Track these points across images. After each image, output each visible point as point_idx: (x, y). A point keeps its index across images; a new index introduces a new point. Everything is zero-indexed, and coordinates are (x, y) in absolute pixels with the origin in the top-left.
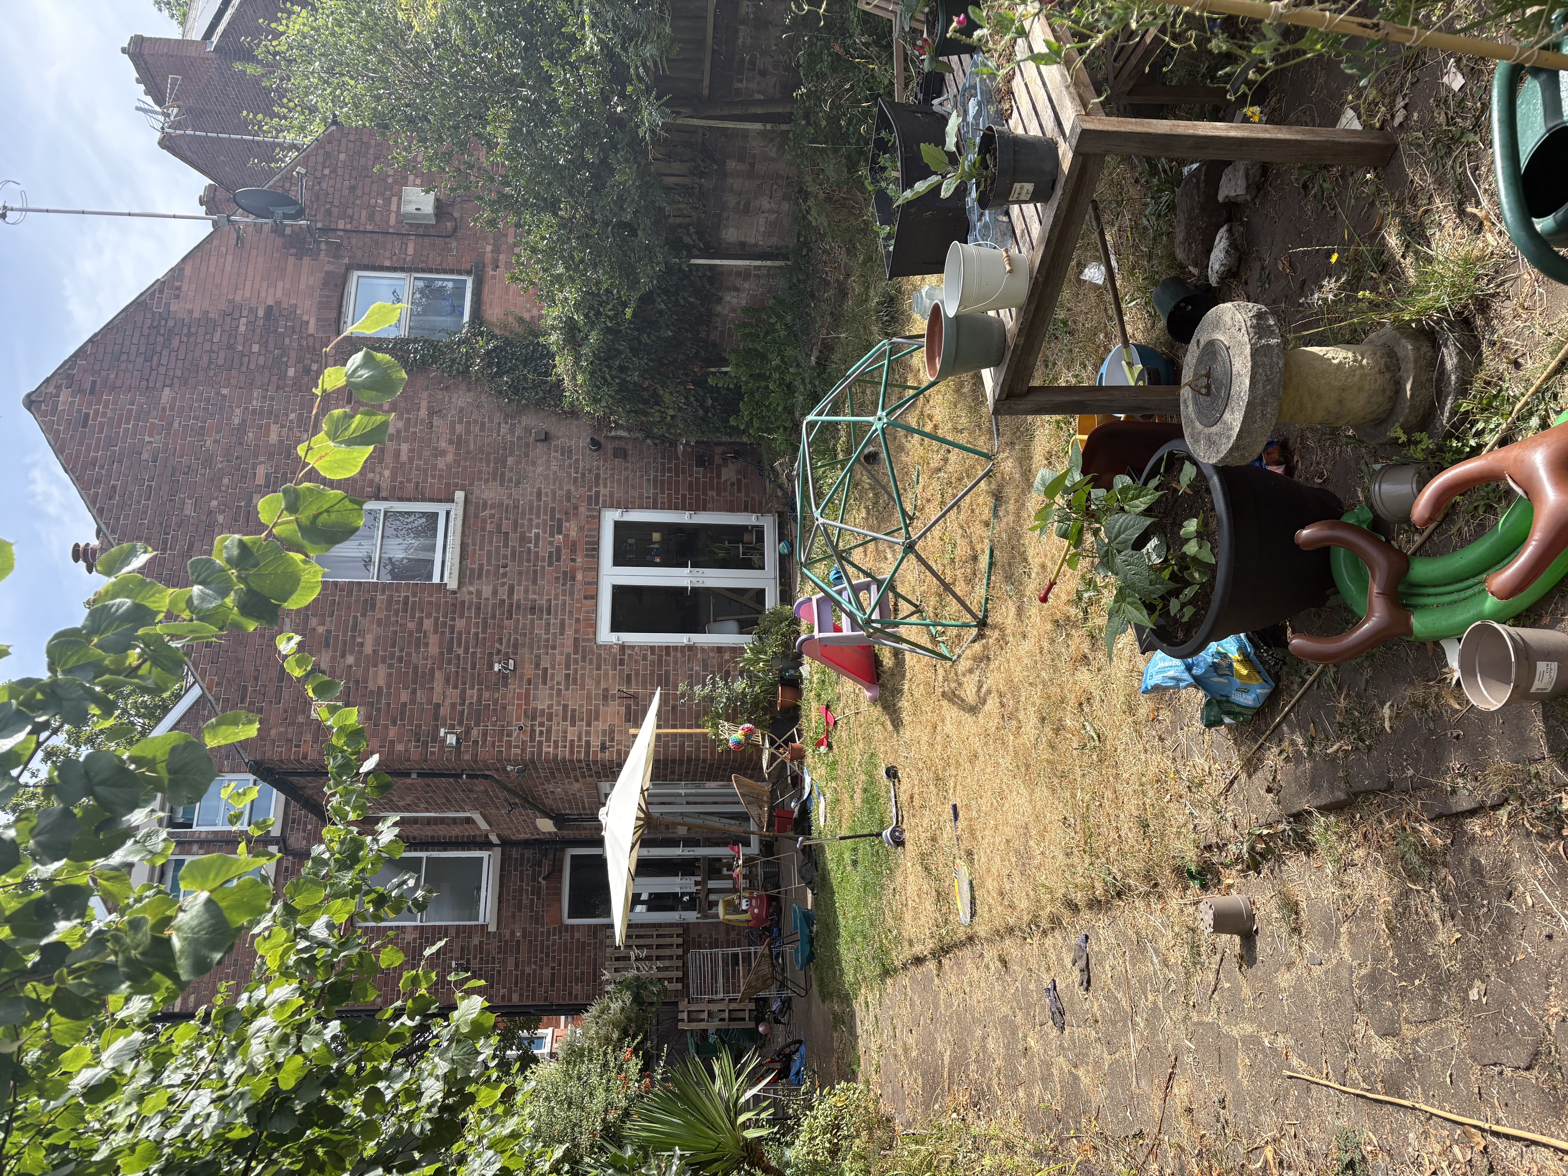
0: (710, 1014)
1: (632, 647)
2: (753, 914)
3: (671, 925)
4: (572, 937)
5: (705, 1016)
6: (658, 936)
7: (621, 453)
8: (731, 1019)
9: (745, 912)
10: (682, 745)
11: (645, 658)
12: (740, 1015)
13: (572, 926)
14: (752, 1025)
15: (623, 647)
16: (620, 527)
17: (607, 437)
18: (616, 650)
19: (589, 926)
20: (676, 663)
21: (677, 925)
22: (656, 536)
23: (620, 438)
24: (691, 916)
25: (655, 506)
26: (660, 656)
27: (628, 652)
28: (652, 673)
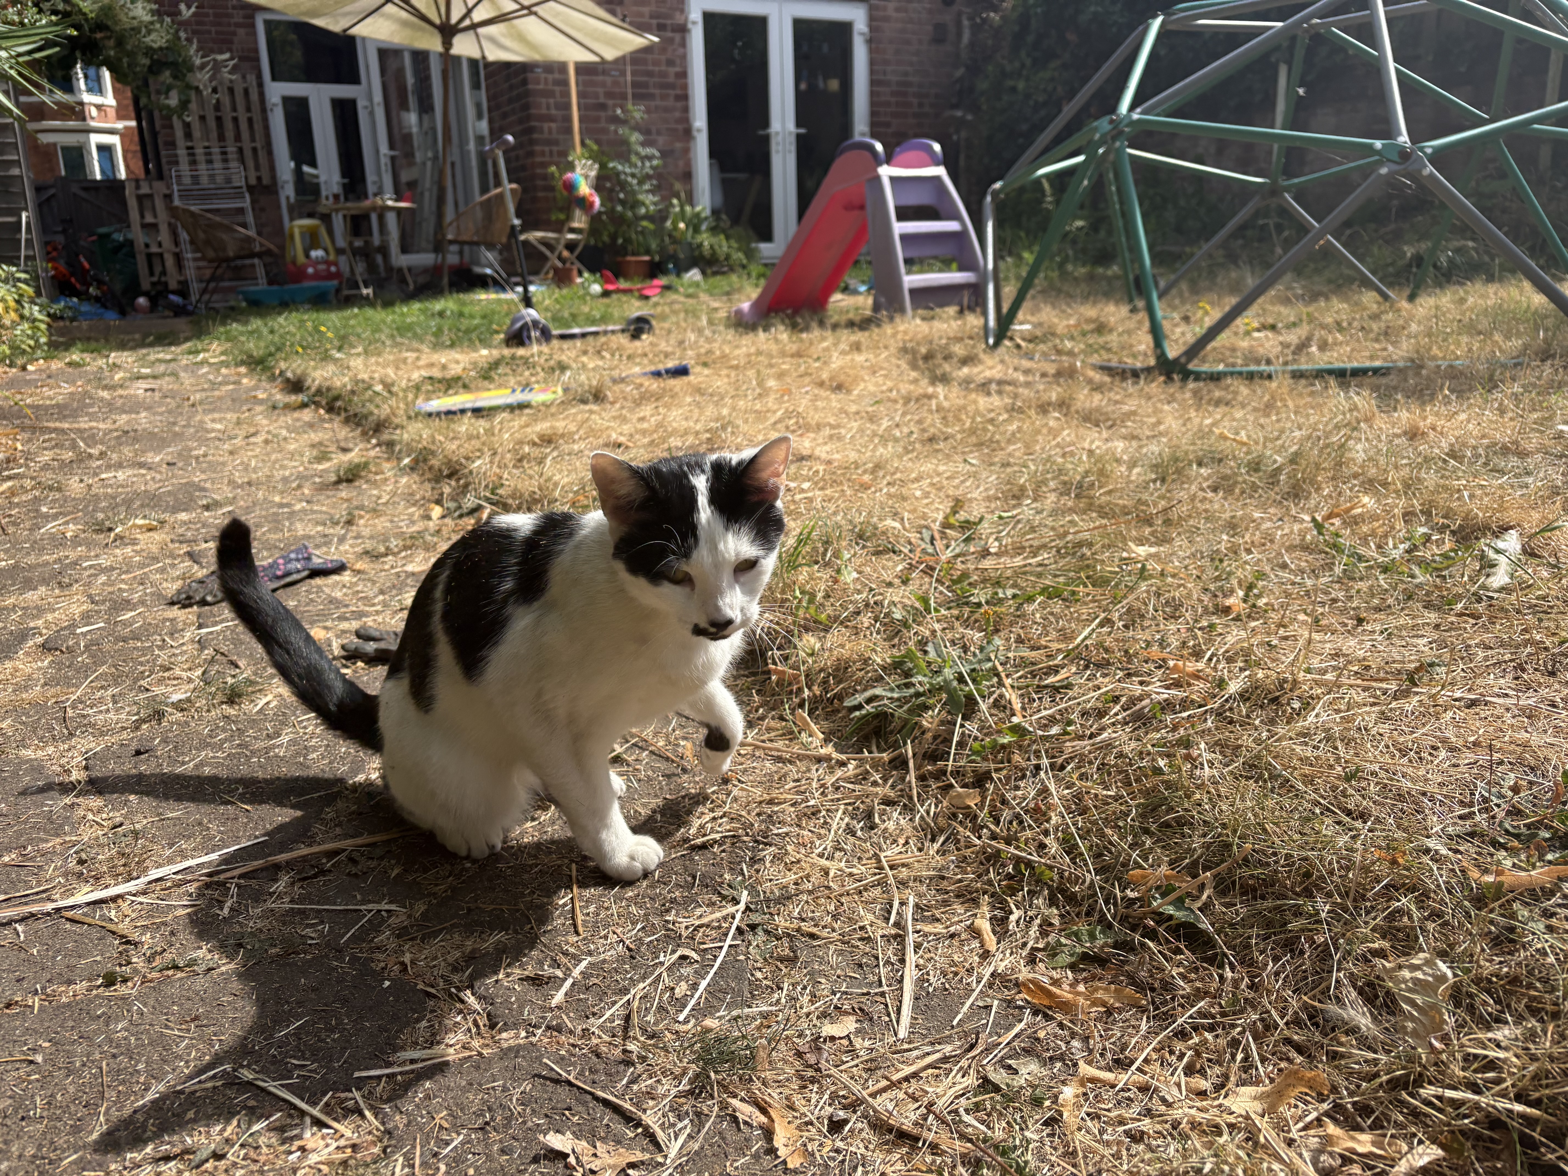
0: (154, 227)
1: (683, 44)
2: (305, 266)
3: (272, 168)
4: (238, 25)
5: (149, 219)
6: (255, 150)
7: (939, 36)
8: (149, 256)
9: (307, 256)
10: (551, 119)
11: (670, 63)
12: (158, 269)
13: (253, 26)
14: (145, 285)
15: (683, 29)
16: (844, 29)
17: (959, 14)
18: (679, 19)
19: (256, 50)
20: (666, 110)
21: (274, 177)
22: (834, 85)
23: (959, 35)
24: (288, 191)
25: (874, 82)
26: (672, 86)
27: (677, 37)
28: (650, 74)
